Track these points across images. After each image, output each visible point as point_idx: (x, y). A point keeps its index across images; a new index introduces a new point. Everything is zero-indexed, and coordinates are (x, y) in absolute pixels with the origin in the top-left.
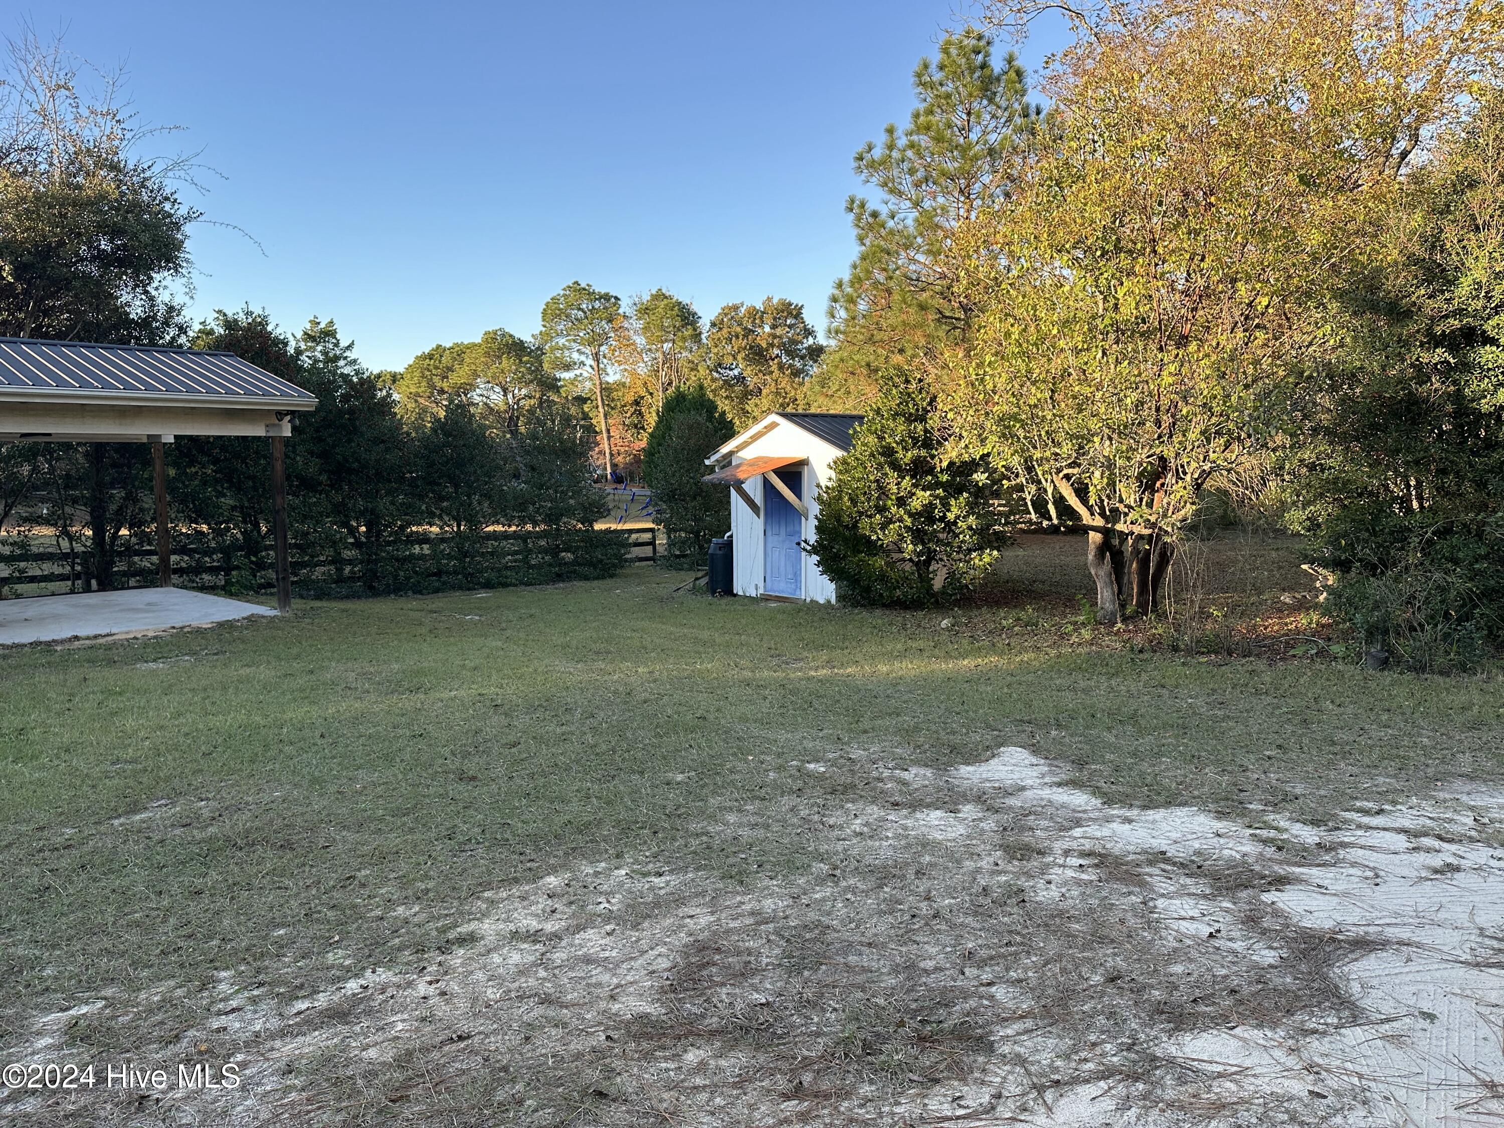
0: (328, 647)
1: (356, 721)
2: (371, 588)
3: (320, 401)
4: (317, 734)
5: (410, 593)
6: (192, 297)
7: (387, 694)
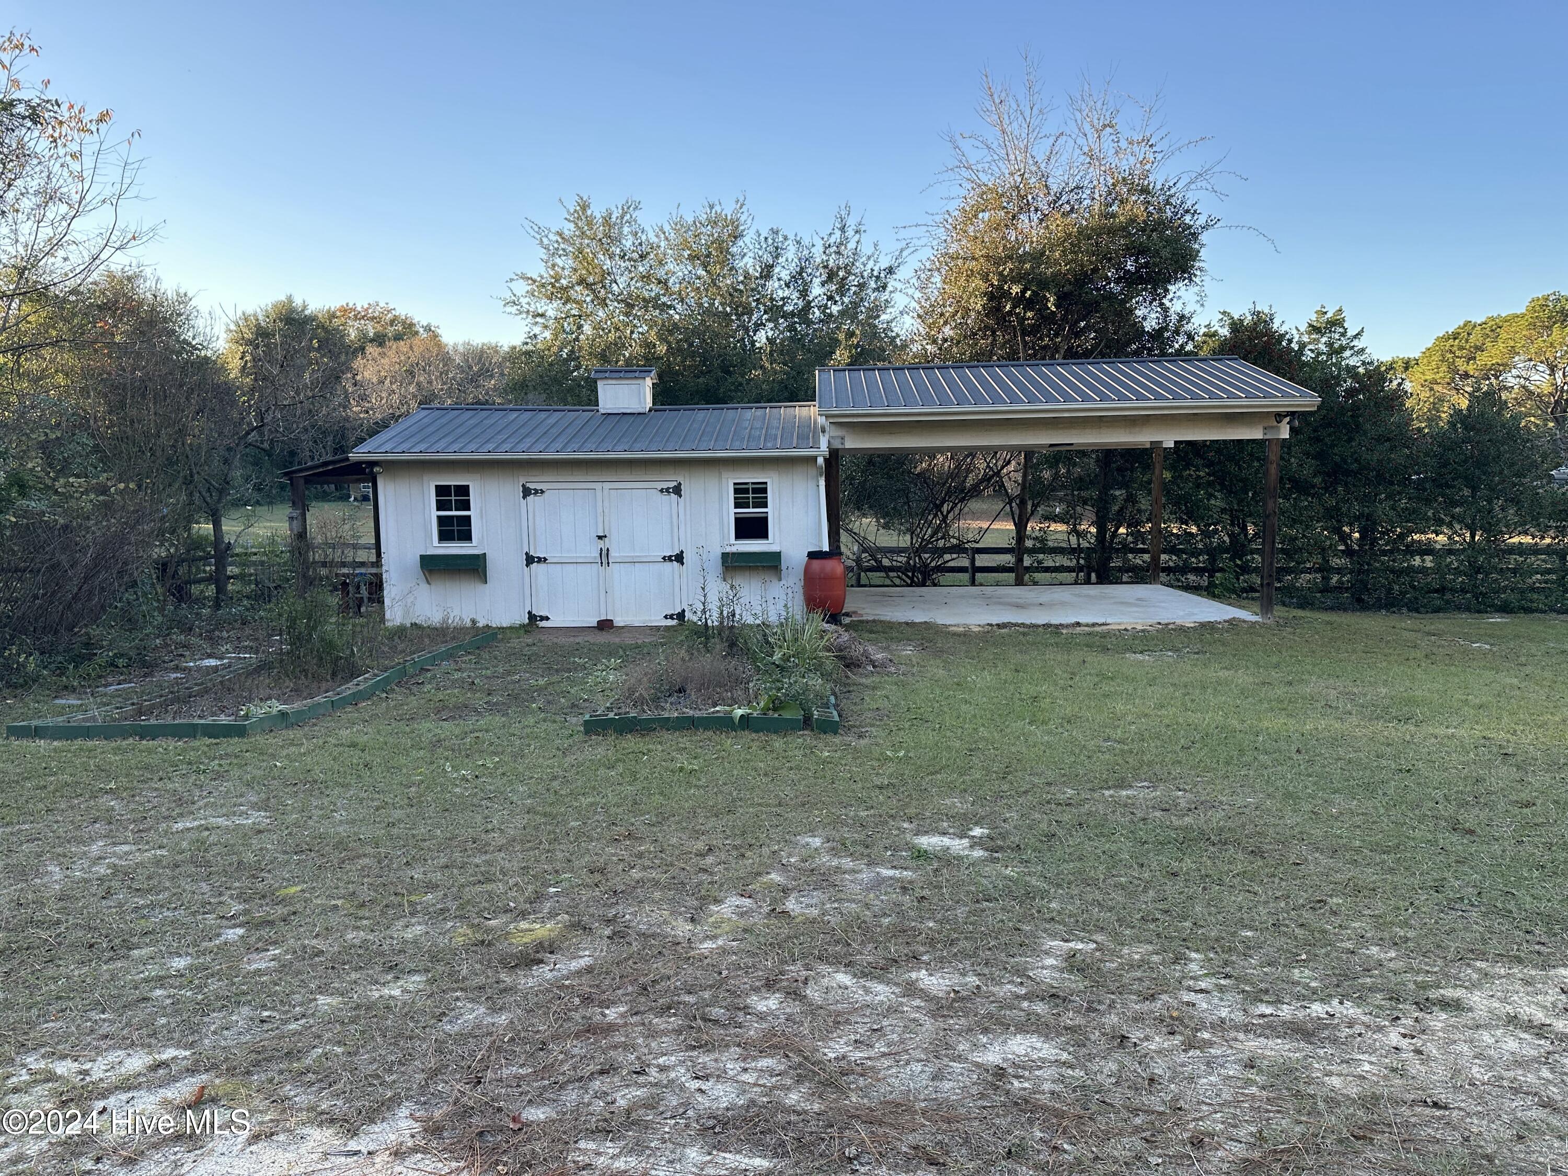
0: (1308, 660)
1: (1334, 742)
2: (1359, 600)
3: (1323, 402)
4: (1294, 748)
5: (1404, 610)
6: (1202, 305)
7: (1370, 720)
